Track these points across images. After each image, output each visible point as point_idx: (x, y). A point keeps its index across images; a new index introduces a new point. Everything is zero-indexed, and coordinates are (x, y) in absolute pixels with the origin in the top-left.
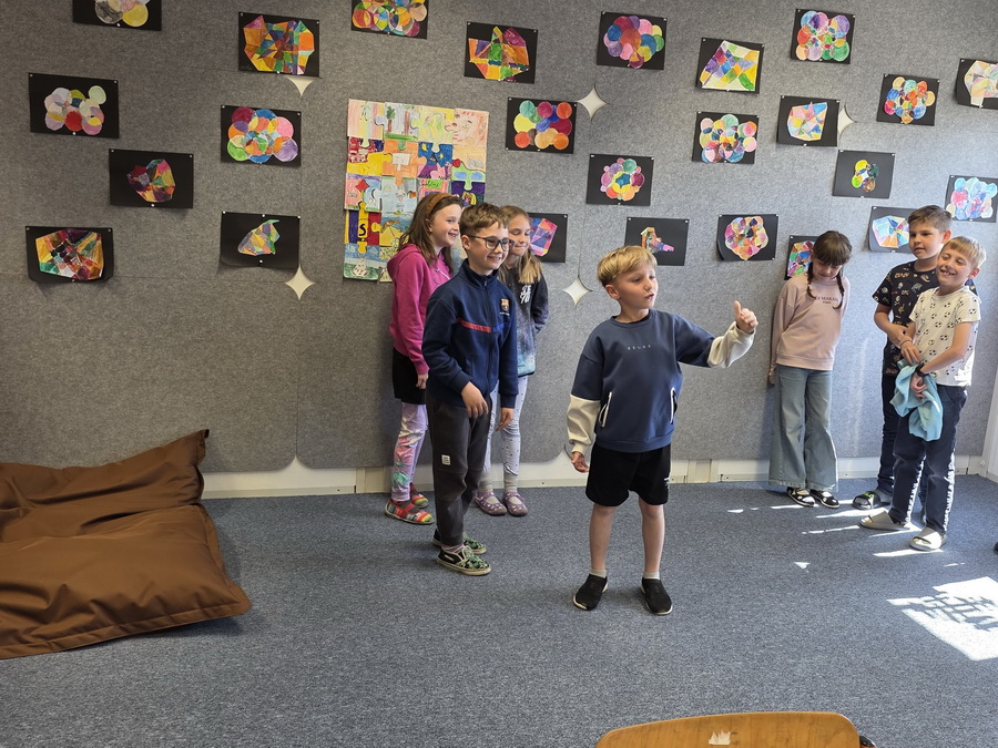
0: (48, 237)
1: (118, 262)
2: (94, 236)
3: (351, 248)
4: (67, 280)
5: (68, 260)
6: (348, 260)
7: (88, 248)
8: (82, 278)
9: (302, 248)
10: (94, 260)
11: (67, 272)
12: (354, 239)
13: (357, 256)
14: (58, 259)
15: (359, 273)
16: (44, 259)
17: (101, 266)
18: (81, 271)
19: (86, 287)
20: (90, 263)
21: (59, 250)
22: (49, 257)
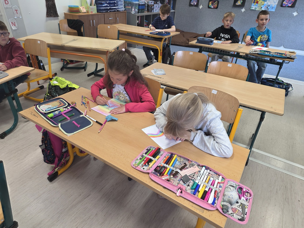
0: (211, 2)
1: (219, 6)
2: (217, 1)
3: (253, 4)
4: (212, 8)
5: (213, 5)
6: (252, 6)
7: (216, 4)
8: (214, 8)
9: (245, 4)
10: (216, 5)
11: (212, 7)
12: (254, 3)
13: (254, 5)
14: (212, 5)
15: (253, 9)
16: (210, 5)
17: (217, 6)
18: (214, 7)
19: (214, 9)
20: (215, 6)
21: (212, 4)
22: (211, 5)
